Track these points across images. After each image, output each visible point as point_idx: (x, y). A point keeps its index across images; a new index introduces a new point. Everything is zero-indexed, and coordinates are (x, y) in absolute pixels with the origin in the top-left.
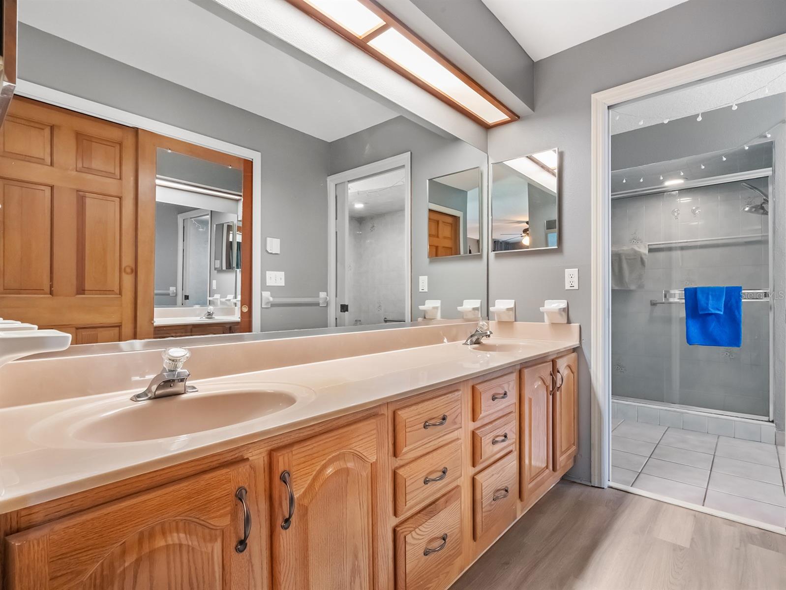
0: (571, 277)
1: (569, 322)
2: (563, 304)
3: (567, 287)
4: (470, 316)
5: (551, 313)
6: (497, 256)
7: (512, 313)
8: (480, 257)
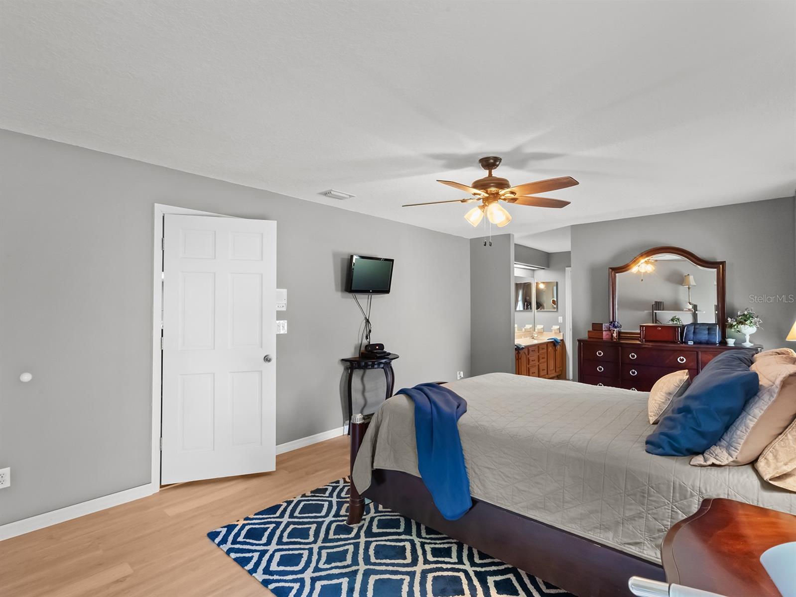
0: (560, 319)
1: (560, 332)
2: (558, 327)
3: (559, 322)
4: (529, 330)
5: (555, 330)
6: (537, 311)
7: (542, 330)
8: (532, 311)
